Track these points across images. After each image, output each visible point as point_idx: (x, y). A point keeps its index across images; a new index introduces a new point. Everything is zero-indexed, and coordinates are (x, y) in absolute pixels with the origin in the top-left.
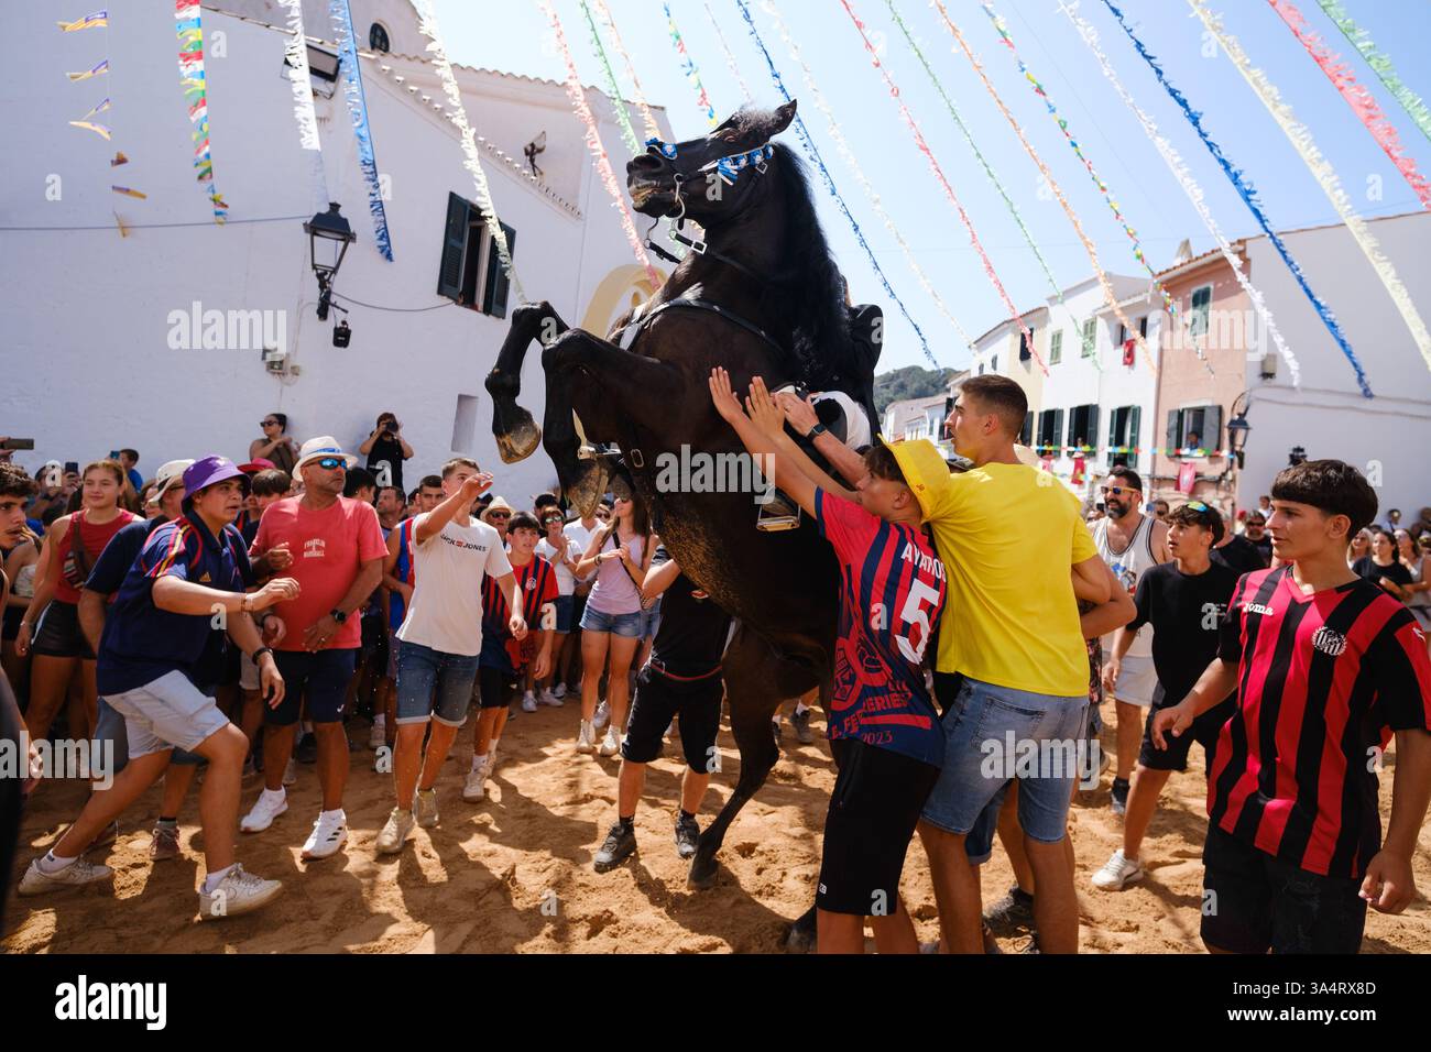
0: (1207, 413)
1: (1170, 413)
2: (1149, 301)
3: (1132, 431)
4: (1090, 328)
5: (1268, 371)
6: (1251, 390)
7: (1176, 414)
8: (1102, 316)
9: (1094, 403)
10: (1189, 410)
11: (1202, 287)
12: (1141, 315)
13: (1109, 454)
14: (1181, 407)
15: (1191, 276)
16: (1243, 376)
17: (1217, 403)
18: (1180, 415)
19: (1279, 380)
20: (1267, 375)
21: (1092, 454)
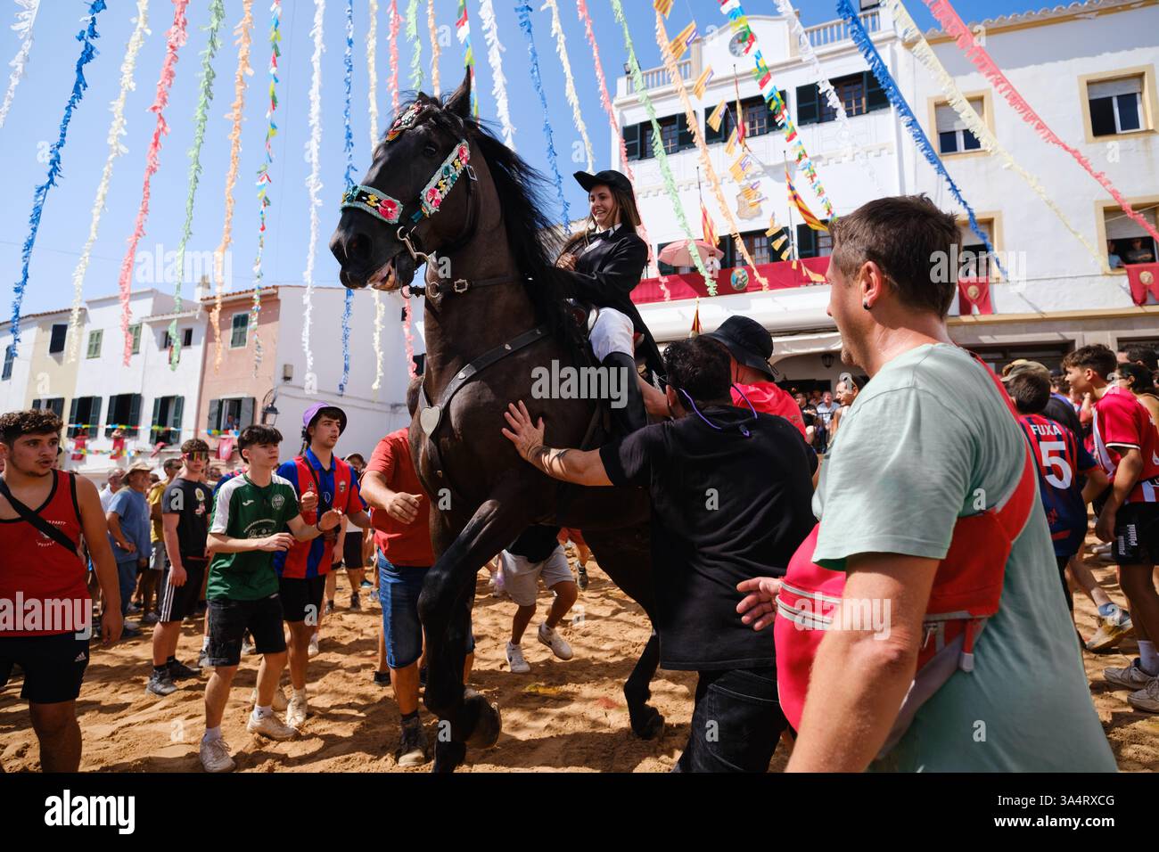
0: (243, 402)
1: (212, 402)
2: (197, 317)
3: (176, 414)
4: (135, 331)
5: (288, 376)
6: (277, 388)
7: (218, 403)
8: (148, 323)
9: (137, 392)
10: (227, 400)
11: (241, 313)
12: (188, 326)
13: (152, 432)
14: (221, 398)
15: (234, 304)
16: (273, 378)
17: (251, 396)
18: (221, 403)
19: (293, 382)
20: (287, 378)
21: (133, 433)
